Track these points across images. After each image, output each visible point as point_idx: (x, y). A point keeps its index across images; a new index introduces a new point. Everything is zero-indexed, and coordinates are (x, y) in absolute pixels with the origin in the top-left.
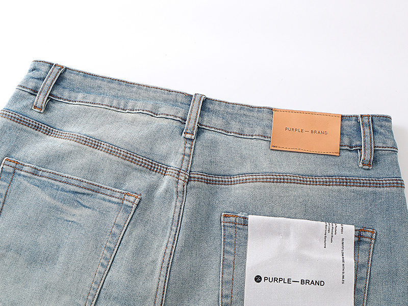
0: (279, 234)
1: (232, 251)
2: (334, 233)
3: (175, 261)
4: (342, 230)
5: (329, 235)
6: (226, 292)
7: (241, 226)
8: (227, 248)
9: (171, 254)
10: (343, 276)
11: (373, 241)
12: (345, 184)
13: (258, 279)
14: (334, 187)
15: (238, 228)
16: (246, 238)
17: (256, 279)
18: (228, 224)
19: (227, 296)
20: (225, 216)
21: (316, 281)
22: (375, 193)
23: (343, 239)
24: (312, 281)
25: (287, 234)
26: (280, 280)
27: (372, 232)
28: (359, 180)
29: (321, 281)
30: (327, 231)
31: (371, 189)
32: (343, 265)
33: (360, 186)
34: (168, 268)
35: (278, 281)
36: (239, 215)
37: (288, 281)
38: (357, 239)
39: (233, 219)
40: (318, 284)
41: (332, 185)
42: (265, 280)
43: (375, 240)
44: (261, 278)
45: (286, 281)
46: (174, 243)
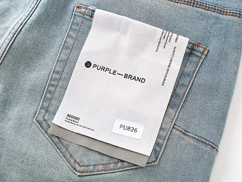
0: (119, 30)
1: (75, 36)
2: (168, 40)
3: (23, 30)
4: (176, 40)
5: (163, 41)
6: (58, 69)
7: (88, 17)
8: (71, 33)
9: (21, 24)
10: (165, 79)
11: (203, 56)
12: (192, 4)
13: (88, 64)
14: (182, 5)
15: (85, 18)
16: (90, 28)
17: (86, 64)
18: (78, 14)
19: (58, 72)
20: (78, 7)
21: (138, 78)
22: (217, 18)
23: (175, 48)
24: (135, 77)
25: (125, 32)
26: (106, 70)
27: (205, 49)
28: (206, 4)
29: (143, 79)
30: (163, 38)
31: (214, 14)
32: (168, 70)
33: (205, 9)
34: (15, 34)
35: (105, 70)
36: (89, 8)
37: (114, 72)
38: (189, 51)
39: (83, 10)
40: (139, 81)
41: (181, 3)
42: (94, 66)
43: (206, 56)
44: (91, 64)
45: (112, 72)
46: (27, 17)
